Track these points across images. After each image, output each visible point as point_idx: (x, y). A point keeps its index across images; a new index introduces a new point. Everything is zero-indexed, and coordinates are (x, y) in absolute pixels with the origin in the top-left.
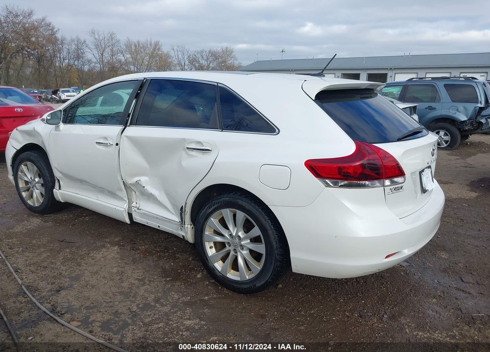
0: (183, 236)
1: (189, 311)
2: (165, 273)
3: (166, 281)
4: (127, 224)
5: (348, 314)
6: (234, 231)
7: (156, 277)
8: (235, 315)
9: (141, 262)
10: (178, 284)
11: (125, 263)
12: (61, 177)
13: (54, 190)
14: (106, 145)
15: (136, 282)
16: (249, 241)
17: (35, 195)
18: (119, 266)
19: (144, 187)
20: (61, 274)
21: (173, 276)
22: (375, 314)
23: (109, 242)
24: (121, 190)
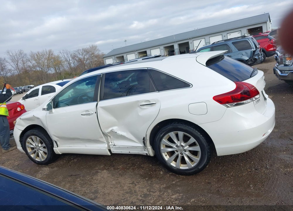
0: (147, 154)
1: (169, 191)
2: (143, 177)
3: (146, 180)
4: (109, 155)
5: (249, 170)
6: (178, 143)
7: (139, 180)
8: (195, 186)
9: (126, 174)
10: (154, 180)
11: (117, 177)
12: (57, 140)
13: (54, 148)
14: (89, 114)
15: (130, 185)
16: (188, 146)
17: (40, 155)
18: (114, 180)
19: (116, 132)
20: (85, 192)
21: (148, 176)
22: (262, 167)
23: (99, 169)
24: (102, 137)
